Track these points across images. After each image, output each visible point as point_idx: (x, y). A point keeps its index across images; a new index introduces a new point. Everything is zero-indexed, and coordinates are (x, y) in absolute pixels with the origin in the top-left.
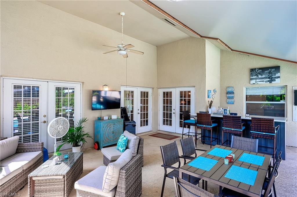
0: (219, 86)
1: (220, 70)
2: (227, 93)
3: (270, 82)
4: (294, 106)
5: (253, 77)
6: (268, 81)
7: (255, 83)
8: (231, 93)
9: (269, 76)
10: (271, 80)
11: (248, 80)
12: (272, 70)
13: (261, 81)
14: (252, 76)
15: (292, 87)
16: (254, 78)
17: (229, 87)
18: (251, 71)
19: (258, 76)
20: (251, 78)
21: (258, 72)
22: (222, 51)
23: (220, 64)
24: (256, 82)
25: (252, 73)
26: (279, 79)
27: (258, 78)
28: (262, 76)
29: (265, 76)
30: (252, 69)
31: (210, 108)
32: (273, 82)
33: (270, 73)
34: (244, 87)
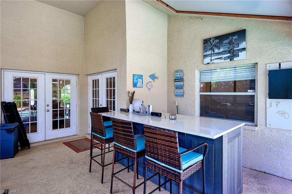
0: (166, 69)
1: (167, 46)
2: (175, 81)
3: (231, 58)
4: (269, 101)
6: (229, 57)
7: (209, 61)
8: (180, 80)
9: (229, 49)
10: (233, 55)
11: (202, 57)
12: (234, 38)
13: (217, 59)
14: (206, 51)
15: (265, 66)
16: (208, 55)
17: (177, 71)
18: (204, 44)
19: (214, 51)
20: (204, 54)
21: (213, 44)
22: (169, 17)
23: (168, 37)
24: (211, 61)
25: (205, 46)
26: (244, 53)
27: (214, 54)
28: (219, 49)
29: (223, 50)
30: (205, 40)
31: (131, 103)
32: (235, 59)
33: (230, 43)
34: (196, 70)
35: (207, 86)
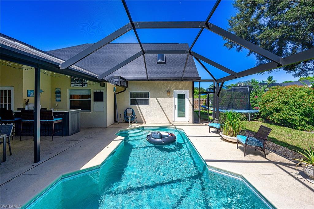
2: (56, 93)
3: (82, 86)
4: (94, 102)
5: (73, 82)
6: (81, 86)
8: (59, 93)
9: (81, 83)
11: (70, 84)
13: (77, 85)
15: (93, 90)
17: (57, 89)
24: (74, 86)
26: (87, 85)
27: (75, 83)
29: (79, 82)
31: (27, 105)
32: (84, 86)
33: (82, 80)
34: (68, 89)
35: (72, 97)
